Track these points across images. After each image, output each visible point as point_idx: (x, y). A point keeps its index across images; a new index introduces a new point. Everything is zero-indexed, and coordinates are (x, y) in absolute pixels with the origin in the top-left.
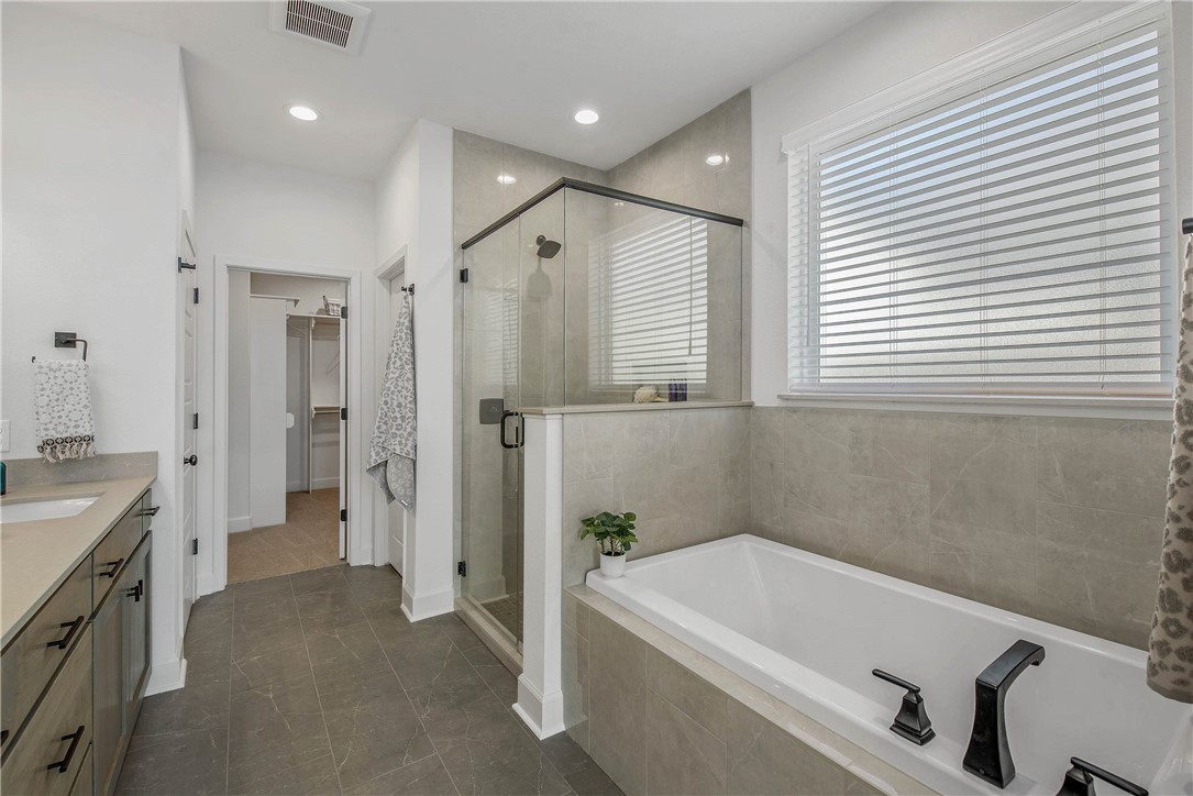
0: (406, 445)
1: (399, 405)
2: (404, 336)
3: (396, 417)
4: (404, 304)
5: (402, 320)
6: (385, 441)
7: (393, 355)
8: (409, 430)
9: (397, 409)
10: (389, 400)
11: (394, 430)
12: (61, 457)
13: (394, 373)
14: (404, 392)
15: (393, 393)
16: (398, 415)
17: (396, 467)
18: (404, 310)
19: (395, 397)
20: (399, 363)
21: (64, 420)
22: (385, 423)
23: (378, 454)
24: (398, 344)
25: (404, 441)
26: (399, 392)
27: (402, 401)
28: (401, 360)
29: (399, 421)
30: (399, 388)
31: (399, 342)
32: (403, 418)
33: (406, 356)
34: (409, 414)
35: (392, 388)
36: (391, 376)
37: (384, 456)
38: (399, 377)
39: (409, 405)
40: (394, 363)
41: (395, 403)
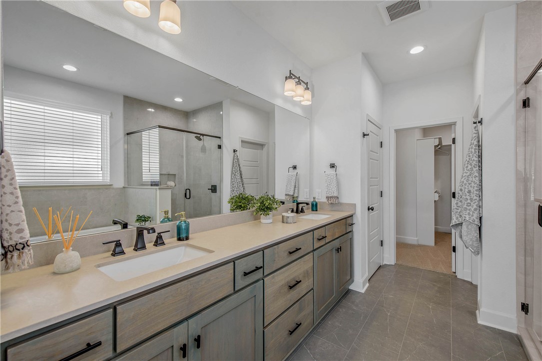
0: (473, 216)
1: (469, 192)
2: (473, 150)
3: (467, 199)
4: (474, 132)
5: (472, 142)
6: (461, 212)
7: (466, 162)
8: (475, 207)
9: (468, 194)
10: (463, 188)
11: (465, 206)
12: (330, 202)
13: (467, 173)
14: (473, 184)
15: (465, 184)
16: (469, 198)
17: (467, 227)
18: (474, 135)
19: (466, 187)
20: (470, 167)
21: (331, 191)
22: (461, 201)
23: (457, 218)
24: (469, 156)
25: (471, 213)
26: (469, 184)
27: (471, 189)
28: (471, 165)
29: (469, 201)
30: (470, 182)
31: (471, 155)
32: (471, 199)
33: (474, 162)
34: (475, 198)
35: (465, 182)
36: (465, 174)
37: (461, 220)
38: (470, 175)
39: (475, 192)
40: (467, 167)
41: (467, 190)
